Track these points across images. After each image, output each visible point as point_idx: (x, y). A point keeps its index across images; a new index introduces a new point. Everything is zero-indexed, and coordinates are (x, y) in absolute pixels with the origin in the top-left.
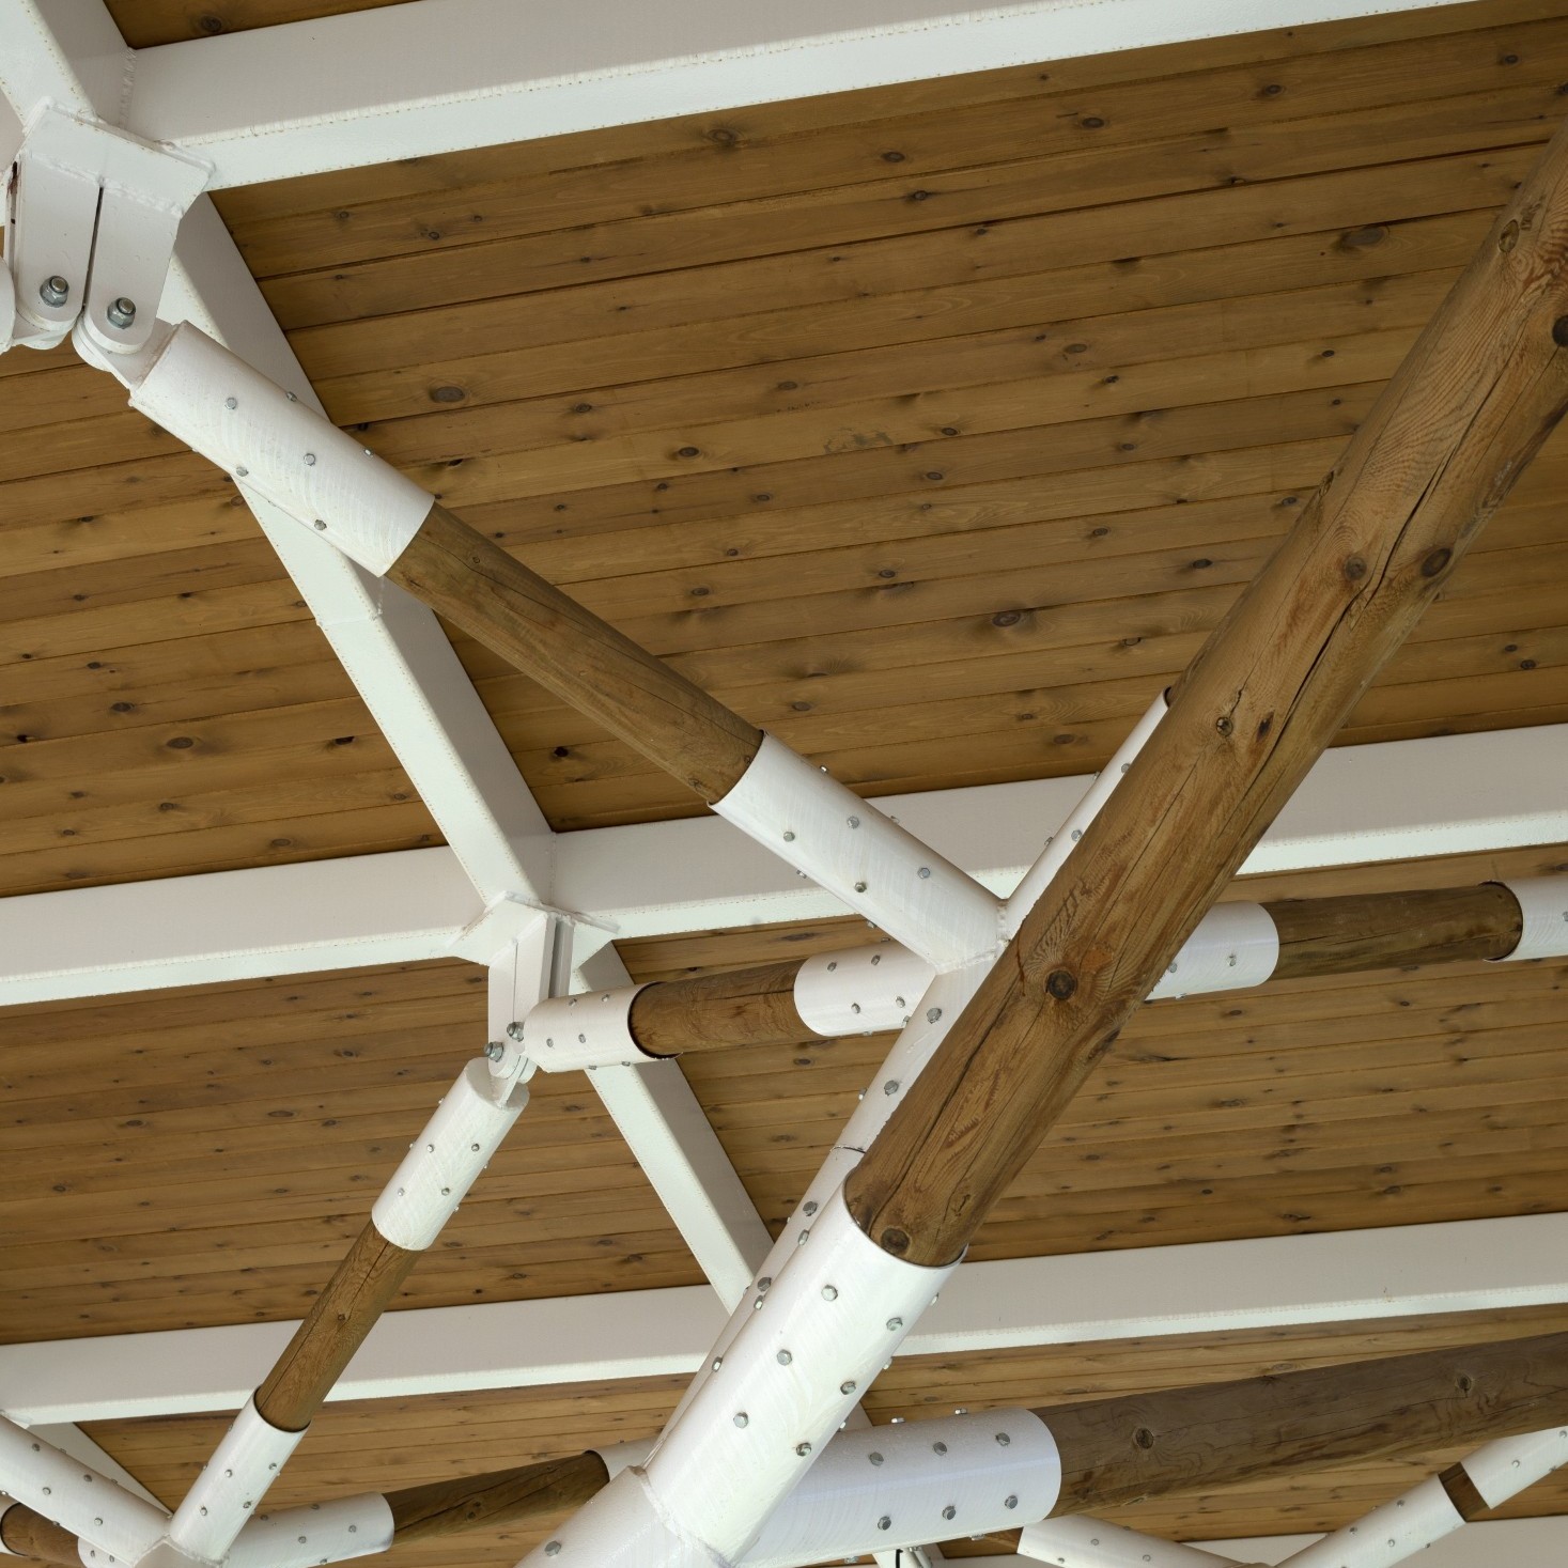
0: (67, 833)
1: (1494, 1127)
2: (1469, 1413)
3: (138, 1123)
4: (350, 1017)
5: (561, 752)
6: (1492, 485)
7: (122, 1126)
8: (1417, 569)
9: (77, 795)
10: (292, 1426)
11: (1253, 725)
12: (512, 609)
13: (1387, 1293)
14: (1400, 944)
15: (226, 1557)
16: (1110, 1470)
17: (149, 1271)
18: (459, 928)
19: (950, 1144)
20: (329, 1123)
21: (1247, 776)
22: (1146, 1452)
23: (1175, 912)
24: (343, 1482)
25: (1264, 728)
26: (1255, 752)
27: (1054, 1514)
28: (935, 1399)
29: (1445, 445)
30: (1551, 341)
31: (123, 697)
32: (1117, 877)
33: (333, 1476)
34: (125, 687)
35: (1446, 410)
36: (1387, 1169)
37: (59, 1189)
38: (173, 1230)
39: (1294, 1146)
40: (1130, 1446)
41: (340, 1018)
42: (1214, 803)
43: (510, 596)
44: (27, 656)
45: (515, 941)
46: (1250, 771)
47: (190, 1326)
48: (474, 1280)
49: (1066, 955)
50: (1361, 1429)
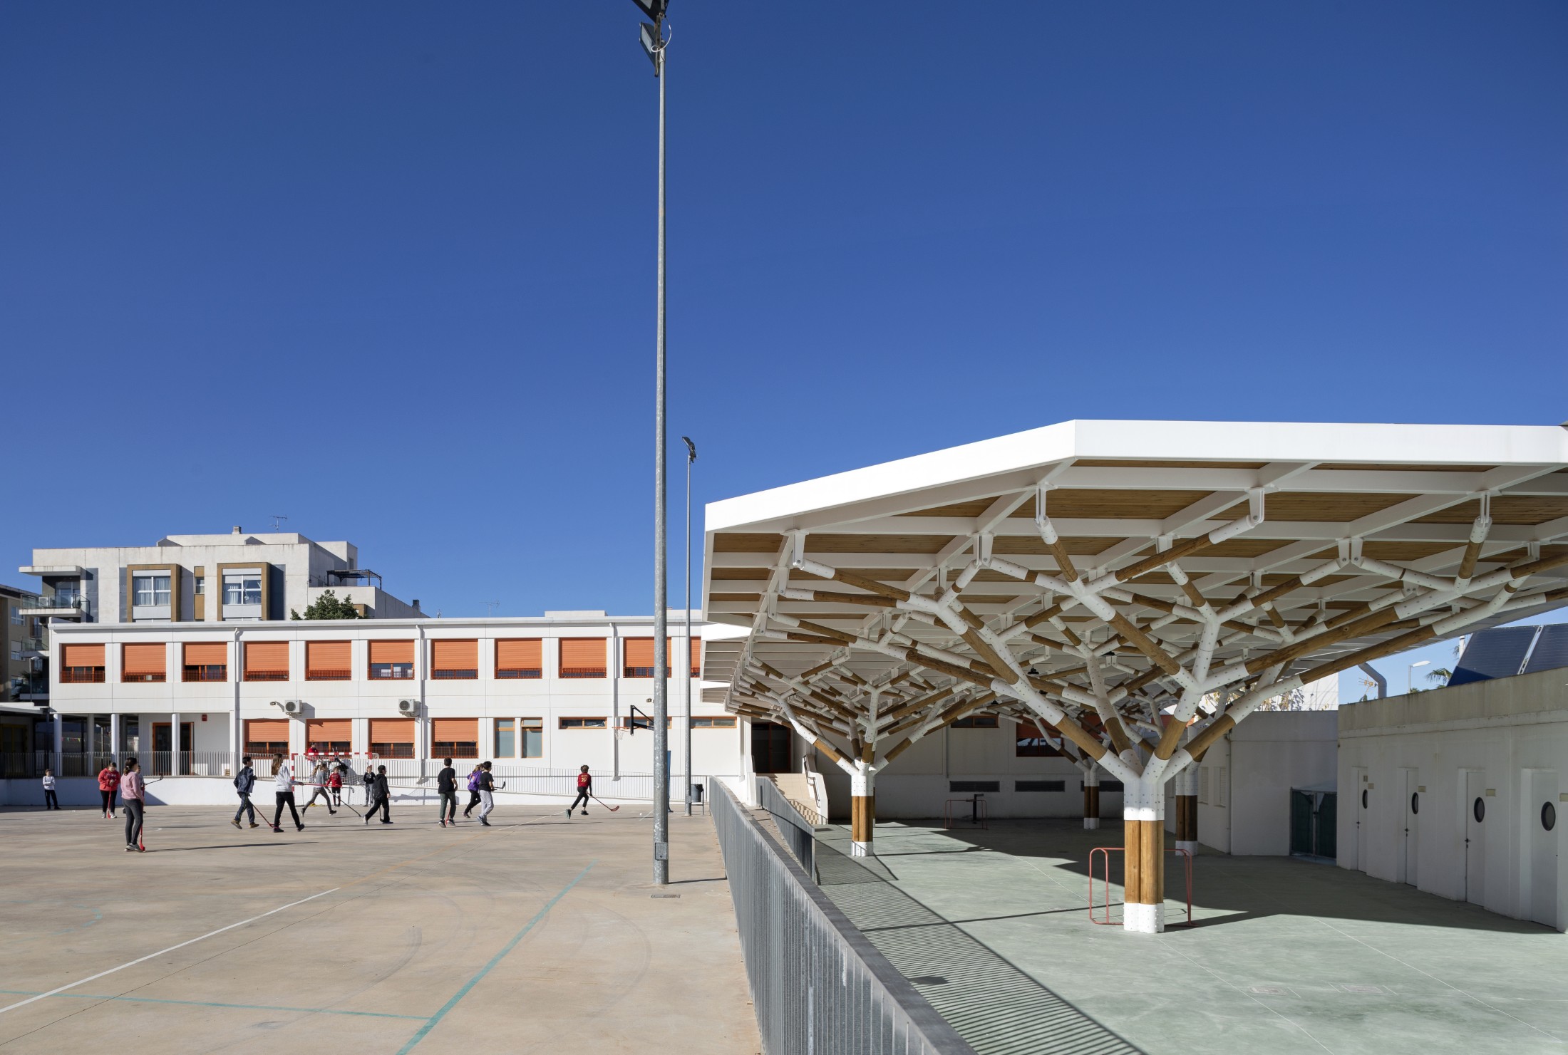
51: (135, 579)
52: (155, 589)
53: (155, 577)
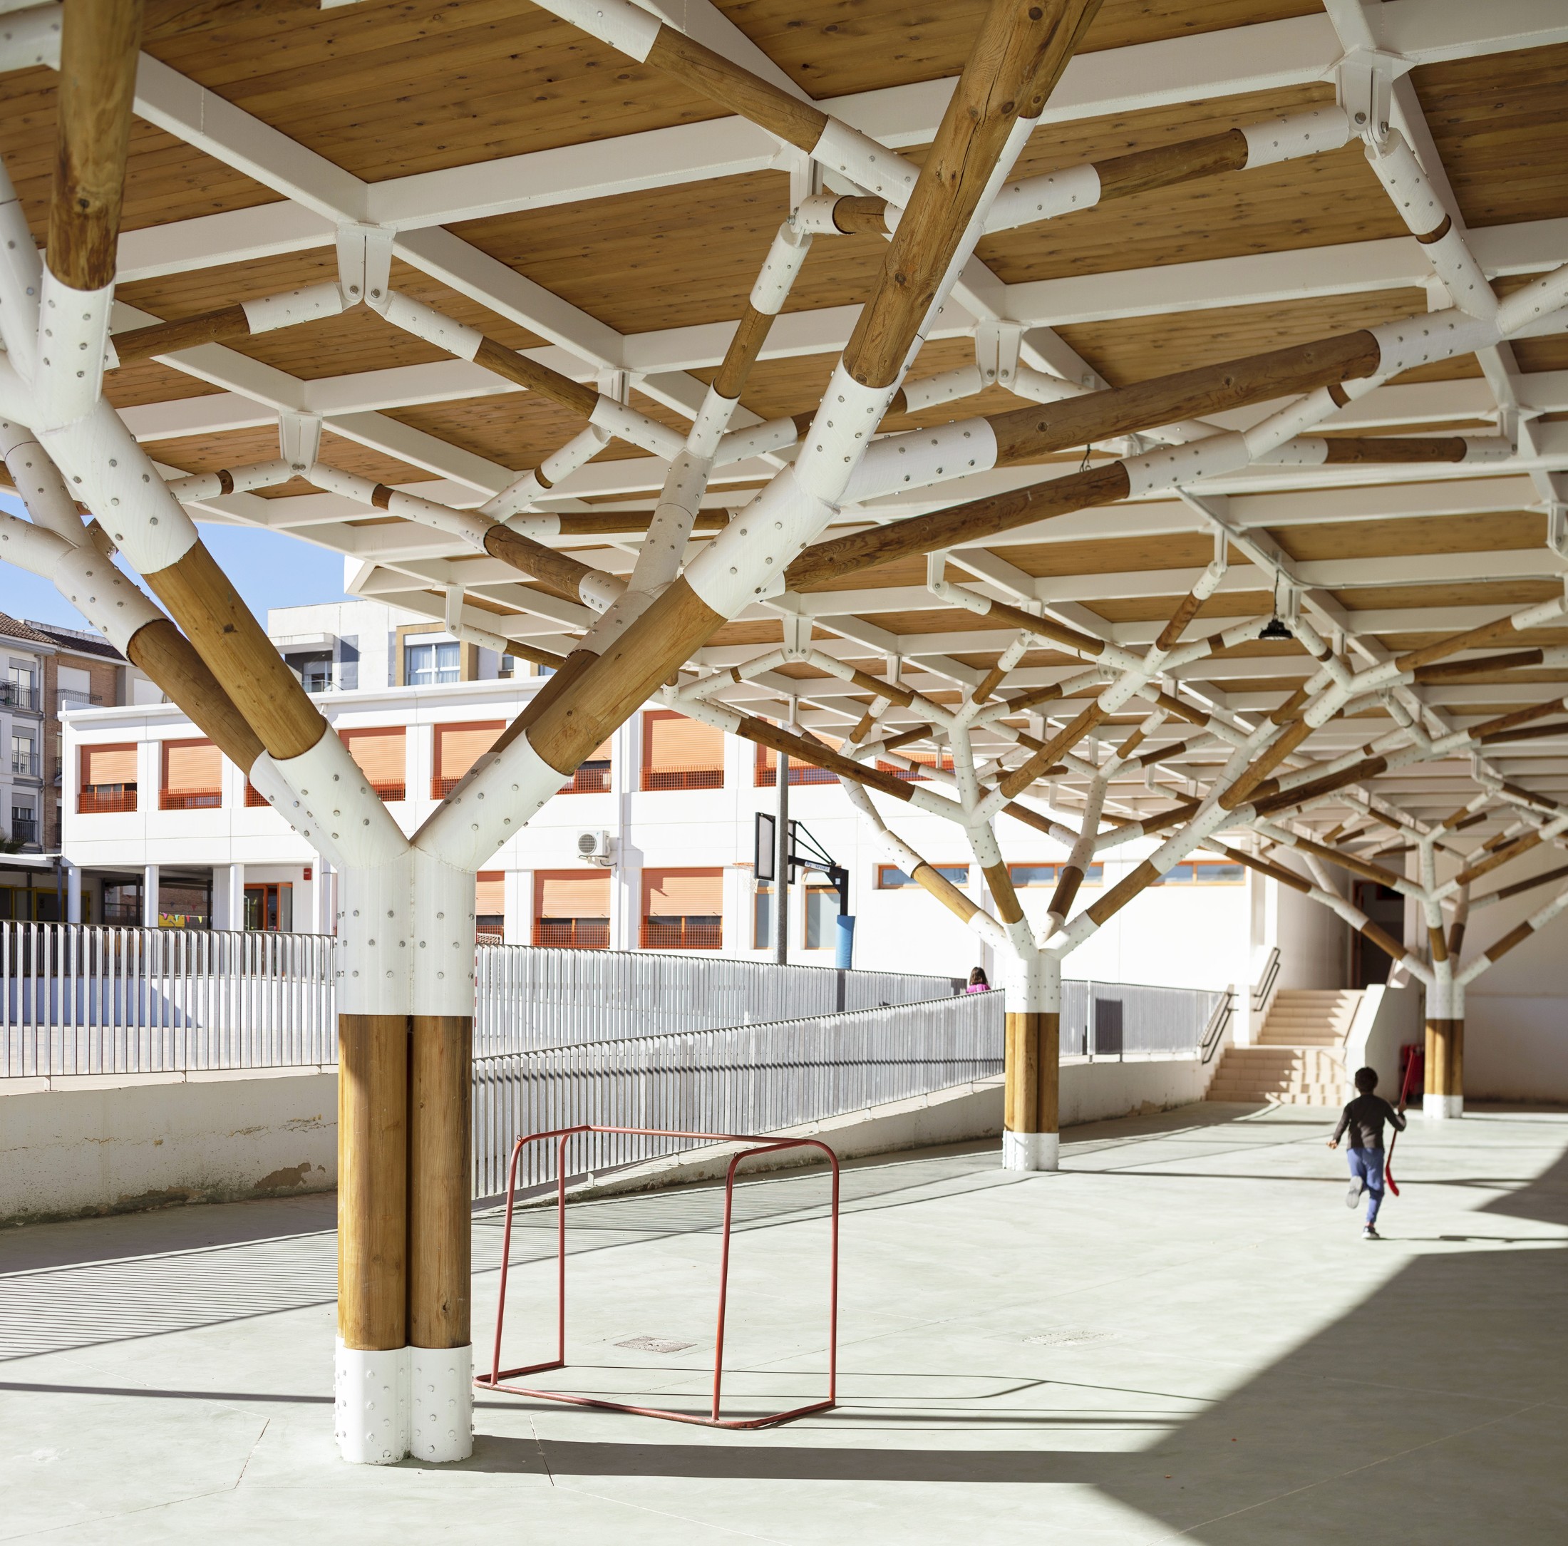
0: (584, 118)
1: (1349, 199)
2: (1230, 396)
3: (661, 236)
4: (746, 185)
5: (805, 66)
6: (1023, 76)
7: (654, 238)
8: (1000, 111)
9: (584, 102)
10: (731, 396)
11: (949, 176)
12: (702, 74)
13: (1305, 286)
14: (1173, 174)
15: (715, 455)
16: (1024, 443)
17: (688, 299)
18: (772, 156)
19: (873, 341)
20: (752, 230)
21: (952, 196)
22: (1043, 433)
23: (938, 250)
24: (815, 386)
25: (954, 176)
26: (953, 186)
27: (997, 465)
28: (1100, 336)
29: (998, 61)
30: (1029, 19)
31: (591, 60)
32: (912, 236)
33: (809, 383)
34: (590, 56)
35: (995, 48)
36: (1299, 221)
37: (634, 266)
38: (694, 281)
39: (1243, 214)
40: (1035, 431)
41: (742, 186)
42: (942, 207)
43: (700, 68)
44: (539, 47)
45: (799, 161)
46: (953, 193)
47: (717, 321)
48: (848, 294)
49: (900, 267)
50: (1164, 410)
51: (409, 650)
52: (438, 665)
53: (437, 646)
